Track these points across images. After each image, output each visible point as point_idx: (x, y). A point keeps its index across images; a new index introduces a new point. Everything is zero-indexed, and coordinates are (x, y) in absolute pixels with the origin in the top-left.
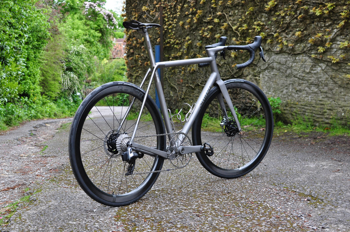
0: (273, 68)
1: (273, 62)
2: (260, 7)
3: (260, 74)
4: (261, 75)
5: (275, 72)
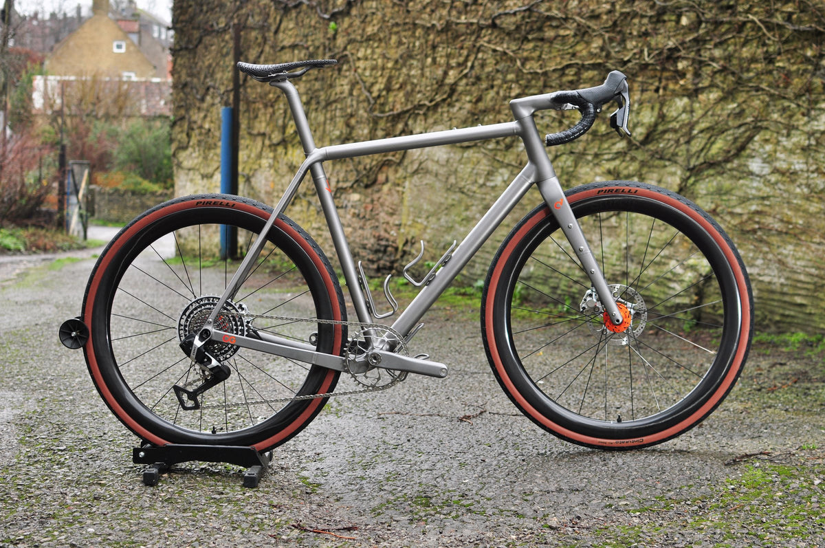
0: (426, 172)
1: (427, 159)
3: (405, 182)
4: (407, 184)
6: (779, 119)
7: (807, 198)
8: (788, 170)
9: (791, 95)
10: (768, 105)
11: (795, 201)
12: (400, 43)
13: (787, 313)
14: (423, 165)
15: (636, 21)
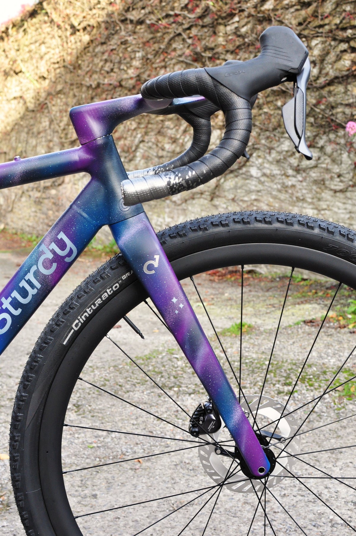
6: (266, 144)
7: (280, 191)
8: (270, 174)
9: (271, 129)
10: (259, 135)
12: (75, 96)
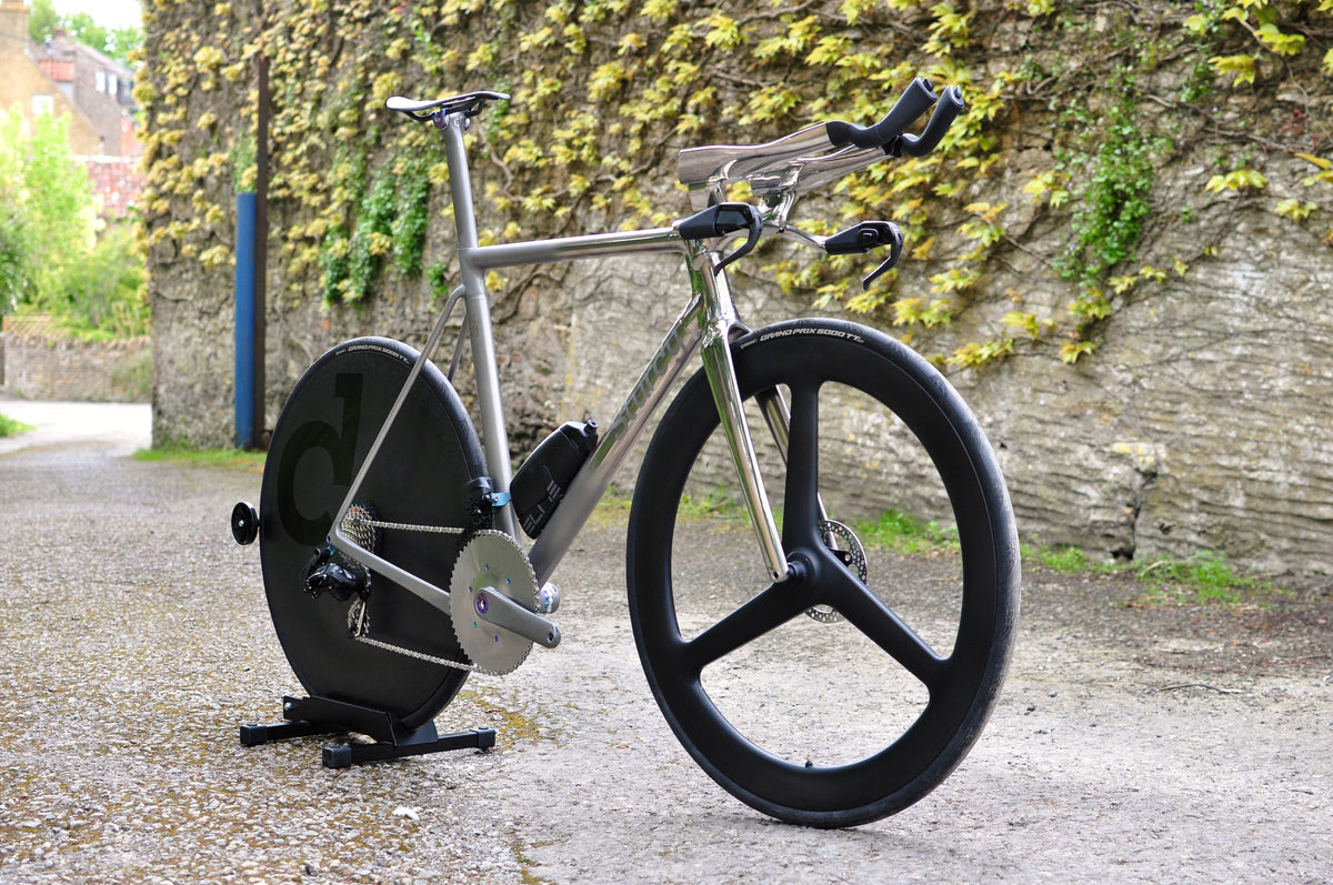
0: (610, 297)
1: (611, 276)
2: (576, 84)
3: (570, 316)
4: (574, 319)
5: (615, 311)
11: (1318, 338)
13: (1303, 534)
14: (604, 286)
15: (1008, 26)
